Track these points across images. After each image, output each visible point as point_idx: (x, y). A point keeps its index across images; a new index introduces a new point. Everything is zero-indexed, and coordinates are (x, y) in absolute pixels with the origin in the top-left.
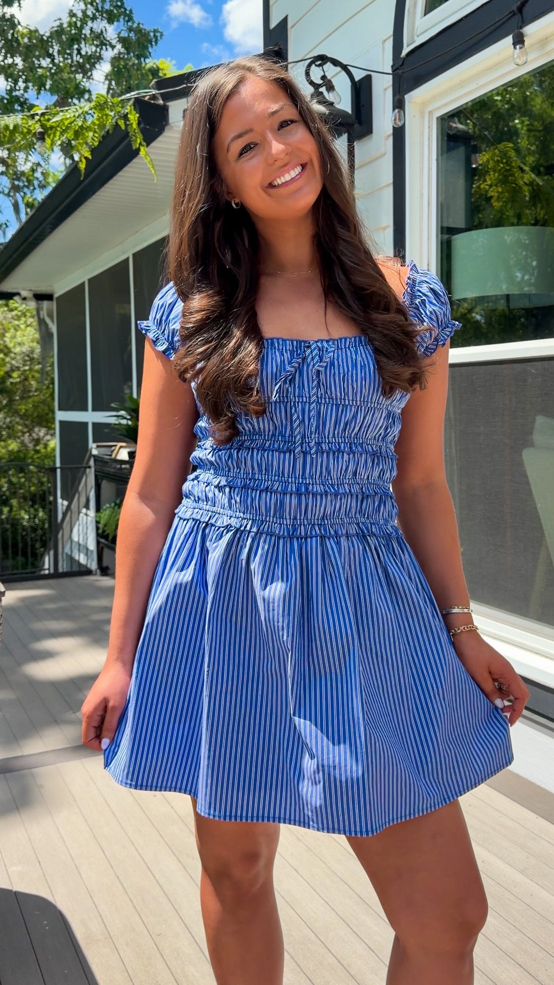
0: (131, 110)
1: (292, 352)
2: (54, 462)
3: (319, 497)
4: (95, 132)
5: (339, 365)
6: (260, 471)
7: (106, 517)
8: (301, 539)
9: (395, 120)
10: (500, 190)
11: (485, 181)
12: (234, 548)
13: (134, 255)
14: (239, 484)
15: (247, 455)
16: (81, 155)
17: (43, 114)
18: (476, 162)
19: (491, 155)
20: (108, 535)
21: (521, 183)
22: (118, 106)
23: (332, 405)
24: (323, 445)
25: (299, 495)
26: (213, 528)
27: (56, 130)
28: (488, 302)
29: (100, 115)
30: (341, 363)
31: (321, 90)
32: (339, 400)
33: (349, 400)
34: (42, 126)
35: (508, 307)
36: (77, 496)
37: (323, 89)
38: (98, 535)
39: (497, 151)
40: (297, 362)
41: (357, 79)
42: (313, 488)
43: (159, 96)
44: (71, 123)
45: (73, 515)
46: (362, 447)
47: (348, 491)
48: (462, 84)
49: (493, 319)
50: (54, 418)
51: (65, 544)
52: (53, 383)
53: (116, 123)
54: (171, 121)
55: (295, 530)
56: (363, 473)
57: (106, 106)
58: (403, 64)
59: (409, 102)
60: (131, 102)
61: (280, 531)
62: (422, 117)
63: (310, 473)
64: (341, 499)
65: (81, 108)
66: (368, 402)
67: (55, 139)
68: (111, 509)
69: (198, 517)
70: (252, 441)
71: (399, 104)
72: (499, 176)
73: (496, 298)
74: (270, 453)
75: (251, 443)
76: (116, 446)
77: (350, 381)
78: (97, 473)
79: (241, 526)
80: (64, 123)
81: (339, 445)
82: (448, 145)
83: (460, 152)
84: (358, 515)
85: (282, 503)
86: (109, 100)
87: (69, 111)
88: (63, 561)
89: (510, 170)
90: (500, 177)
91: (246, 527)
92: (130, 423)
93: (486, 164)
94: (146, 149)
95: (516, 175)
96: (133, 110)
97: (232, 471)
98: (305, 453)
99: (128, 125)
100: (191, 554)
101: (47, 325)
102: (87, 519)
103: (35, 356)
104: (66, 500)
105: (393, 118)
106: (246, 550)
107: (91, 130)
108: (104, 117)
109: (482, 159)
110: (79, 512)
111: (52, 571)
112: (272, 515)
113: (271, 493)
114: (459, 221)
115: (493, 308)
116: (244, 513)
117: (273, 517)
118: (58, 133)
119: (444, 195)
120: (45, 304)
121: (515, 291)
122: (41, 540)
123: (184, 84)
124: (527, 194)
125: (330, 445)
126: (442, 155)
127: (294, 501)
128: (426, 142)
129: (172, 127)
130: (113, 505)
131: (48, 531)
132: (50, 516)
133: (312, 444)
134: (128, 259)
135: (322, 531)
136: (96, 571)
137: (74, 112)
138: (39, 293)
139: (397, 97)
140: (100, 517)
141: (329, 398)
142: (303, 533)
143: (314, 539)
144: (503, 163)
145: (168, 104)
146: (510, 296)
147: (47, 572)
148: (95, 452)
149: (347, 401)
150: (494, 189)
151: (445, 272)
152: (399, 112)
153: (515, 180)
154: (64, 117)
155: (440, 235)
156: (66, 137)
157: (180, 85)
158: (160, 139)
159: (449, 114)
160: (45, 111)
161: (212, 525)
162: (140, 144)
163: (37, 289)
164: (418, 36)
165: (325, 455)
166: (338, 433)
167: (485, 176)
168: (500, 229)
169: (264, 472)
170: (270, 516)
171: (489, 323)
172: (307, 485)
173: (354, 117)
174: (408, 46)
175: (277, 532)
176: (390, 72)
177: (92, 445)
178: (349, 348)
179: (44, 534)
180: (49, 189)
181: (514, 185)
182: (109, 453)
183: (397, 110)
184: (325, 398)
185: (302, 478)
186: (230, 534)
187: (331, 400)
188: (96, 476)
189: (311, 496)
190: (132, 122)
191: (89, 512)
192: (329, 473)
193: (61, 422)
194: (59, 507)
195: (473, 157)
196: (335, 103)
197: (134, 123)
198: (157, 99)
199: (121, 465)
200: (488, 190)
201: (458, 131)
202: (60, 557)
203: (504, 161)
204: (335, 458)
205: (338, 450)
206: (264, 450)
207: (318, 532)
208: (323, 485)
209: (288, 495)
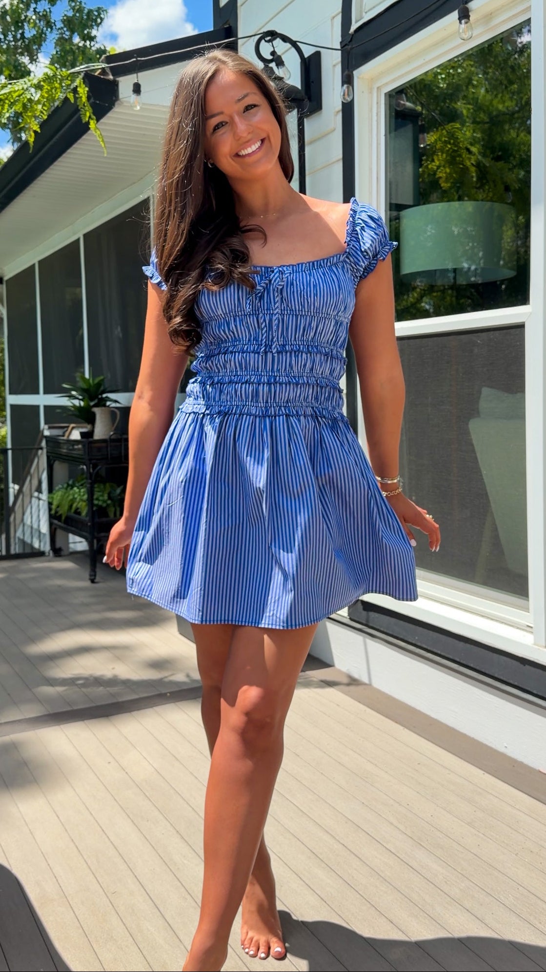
0: (80, 83)
1: (261, 276)
2: (6, 443)
3: (284, 385)
4: (44, 105)
5: (297, 285)
6: (241, 368)
7: (58, 498)
8: (272, 417)
9: (344, 95)
10: (448, 170)
11: (433, 161)
12: (223, 428)
13: (85, 235)
14: (227, 380)
16: (30, 128)
18: (424, 141)
19: (438, 135)
20: (61, 516)
21: (468, 164)
22: (67, 79)
23: (293, 315)
24: (287, 346)
25: (269, 384)
26: (209, 417)
27: (4, 103)
29: (49, 88)
30: (298, 283)
31: (271, 65)
32: (297, 312)
33: (305, 311)
35: (455, 280)
36: (29, 479)
37: (273, 65)
38: (51, 516)
39: (444, 131)
40: (265, 283)
41: (306, 55)
42: (280, 379)
43: (108, 71)
44: (19, 96)
45: (25, 497)
46: (317, 349)
48: (409, 60)
51: (17, 527)
53: (66, 96)
54: (121, 96)
55: (267, 411)
57: (55, 79)
58: (351, 41)
59: (358, 78)
60: (81, 76)
61: (256, 412)
62: (371, 92)
63: (277, 368)
65: (29, 81)
66: (319, 313)
67: (4, 111)
68: (64, 490)
69: (198, 411)
70: (235, 346)
71: (348, 80)
72: (446, 157)
75: (234, 348)
76: (68, 427)
77: (305, 297)
78: (49, 454)
79: (228, 411)
80: (12, 96)
81: (299, 346)
82: (396, 122)
83: (408, 131)
84: (313, 401)
85: (257, 391)
86: (58, 73)
87: (17, 83)
88: (15, 544)
89: (457, 151)
90: (448, 158)
92: (82, 403)
93: (434, 145)
94: (96, 124)
95: (464, 156)
96: (82, 83)
97: (221, 371)
99: (78, 98)
100: (193, 438)
102: (39, 503)
104: (17, 484)
105: (342, 94)
107: (40, 104)
108: (53, 91)
109: (430, 138)
110: (31, 497)
111: (4, 553)
112: (250, 400)
113: (249, 384)
114: (407, 197)
116: (230, 402)
117: (251, 402)
118: (6, 106)
119: (392, 172)
123: (133, 58)
124: (474, 174)
125: (292, 347)
126: (390, 133)
127: (266, 388)
128: (375, 118)
129: (122, 103)
130: (65, 485)
132: (2, 500)
134: (78, 240)
135: (287, 411)
136: (49, 553)
137: (23, 84)
139: (346, 72)
140: (52, 498)
141: (290, 310)
142: (273, 413)
143: (281, 417)
144: (450, 143)
145: (117, 79)
146: (457, 270)
148: (47, 433)
149: (304, 312)
150: (443, 170)
152: (348, 88)
153: (462, 161)
154: (12, 90)
155: (389, 212)
156: (15, 110)
157: (130, 59)
158: (110, 114)
159: (397, 90)
161: (208, 414)
162: (90, 117)
164: (366, 13)
165: (288, 354)
166: (298, 337)
167: (433, 157)
169: (244, 370)
170: (249, 402)
172: (275, 377)
173: (303, 93)
174: (356, 22)
175: (254, 412)
176: (339, 47)
177: (44, 427)
178: (304, 271)
181: (461, 166)
182: (62, 434)
183: (345, 86)
184: (287, 310)
185: (272, 372)
186: (221, 417)
187: (292, 312)
188: (48, 457)
189: (278, 385)
190: (81, 95)
191: (41, 496)
192: (292, 368)
193: (12, 406)
194: (11, 491)
195: (421, 136)
196: (285, 78)
197: (83, 96)
198: (107, 74)
199: (73, 445)
200: (437, 171)
201: (406, 108)
202: (12, 540)
203: (452, 141)
204: (296, 356)
205: (299, 350)
206: (243, 353)
207: (284, 412)
208: (288, 377)
209: (262, 385)
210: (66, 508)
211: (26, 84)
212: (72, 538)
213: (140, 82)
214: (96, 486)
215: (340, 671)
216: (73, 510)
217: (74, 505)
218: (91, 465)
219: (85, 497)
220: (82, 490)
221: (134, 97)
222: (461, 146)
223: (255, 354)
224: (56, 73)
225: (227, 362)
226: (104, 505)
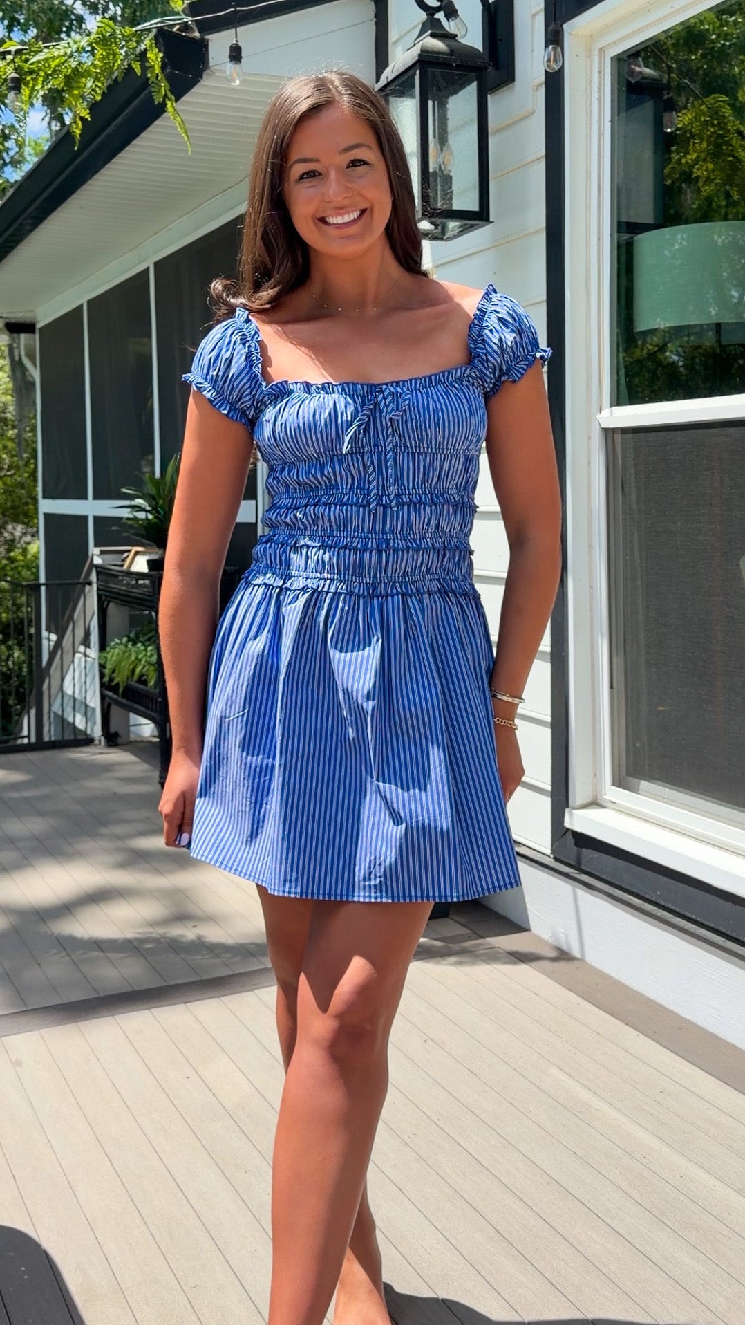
0: (151, 46)
1: (363, 397)
2: (37, 577)
3: (400, 553)
4: (97, 79)
5: (410, 411)
6: (339, 527)
7: (114, 658)
8: (382, 598)
9: (549, 61)
10: (710, 166)
11: (687, 152)
12: (310, 611)
13: (156, 264)
15: (325, 510)
16: (76, 113)
17: (18, 52)
18: (672, 124)
19: (694, 113)
20: (117, 684)
22: (132, 40)
23: (408, 453)
24: (404, 497)
25: (379, 551)
26: (288, 593)
27: (38, 75)
28: (688, 335)
29: (104, 54)
30: (412, 408)
31: (437, 16)
32: (414, 448)
33: (424, 448)
34: (16, 69)
35: (719, 341)
36: (71, 626)
37: (440, 15)
38: (102, 685)
39: (703, 107)
40: (369, 409)
42: (394, 543)
43: (193, 26)
44: (60, 65)
45: (64, 655)
46: (443, 498)
47: (430, 545)
48: (649, 6)
49: (697, 360)
50: (36, 509)
52: (35, 458)
53: (129, 65)
54: (211, 63)
55: (375, 589)
56: (446, 526)
57: (113, 40)
59: (570, 34)
60: (152, 35)
61: (359, 591)
62: (590, 56)
63: (391, 527)
64: (423, 554)
65: (75, 42)
66: (443, 449)
67: (36, 88)
68: (122, 647)
69: (272, 582)
70: (330, 496)
71: (554, 38)
72: (708, 146)
73: (700, 329)
74: (349, 507)
75: (329, 499)
76: (130, 551)
77: (423, 427)
78: (102, 592)
79: (318, 587)
80: (49, 65)
81: (419, 496)
82: (628, 99)
83: (647, 109)
85: (361, 560)
86: (117, 31)
87: (58, 47)
88: (50, 724)
89: (722, 136)
90: (710, 147)
91: (323, 587)
92: (150, 517)
93: (689, 127)
94: (174, 104)
96: (154, 46)
98: (385, 507)
99: (147, 68)
100: (265, 621)
101: (24, 369)
102: (86, 661)
103: (9, 416)
104: (56, 633)
105: (546, 59)
106: (324, 613)
107: (90, 76)
108: (111, 57)
109: (682, 120)
110: (75, 651)
111: (33, 740)
112: (350, 573)
113: (350, 550)
114: (644, 211)
115: (697, 344)
116: (321, 573)
117: (352, 576)
118: (40, 80)
119: (622, 173)
120: (23, 338)
121: (728, 318)
122: (17, 693)
123: (231, 6)
125: (411, 497)
127: (374, 556)
128: (595, 95)
129: (214, 72)
130: (125, 640)
131: (27, 679)
132: (31, 657)
133: (392, 497)
134: (147, 270)
135: (404, 589)
136: (100, 741)
137: (65, 47)
138: (13, 321)
139: (552, 27)
140: (105, 658)
141: (404, 447)
142: (383, 592)
143: (395, 597)
144: (713, 126)
145: (206, 37)
146: (722, 326)
147: (26, 741)
148: (98, 560)
149: (422, 449)
150: (702, 166)
151: (623, 292)
152: (555, 49)
153: (732, 151)
154: (50, 56)
155: (616, 234)
156: (53, 85)
157: (225, 9)
158: (195, 90)
159: (630, 53)
160: (20, 47)
161: (287, 589)
162: (166, 96)
163: (11, 315)
165: (406, 507)
166: (418, 483)
167: (687, 146)
168: (706, 224)
169: (342, 528)
170: (348, 575)
171: (690, 367)
172: (388, 541)
173: (486, 58)
175: (357, 591)
177: (94, 551)
178: (419, 389)
179: (21, 684)
180: (27, 167)
181: (731, 159)
182: (119, 563)
183: (551, 47)
185: (383, 534)
186: (307, 595)
187: (406, 448)
188: (99, 597)
189: (392, 552)
190: (153, 63)
191: (88, 651)
192: (411, 527)
193: (47, 516)
194: (45, 643)
195: (666, 116)
196: (459, 35)
197: (156, 66)
198: (191, 30)
199: (136, 580)
200: (693, 167)
201: (643, 78)
202: (45, 718)
203: (716, 122)
204: (417, 511)
205: (420, 502)
206: (342, 505)
207: (399, 590)
208: (405, 540)
209: (368, 552)
210: (126, 673)
211: (70, 47)
212: (135, 718)
213: (240, 43)
215: (540, 940)
216: (136, 677)
217: (138, 670)
219: (154, 658)
220: (150, 648)
221: (230, 67)
222: (730, 128)
223: (359, 507)
224: (114, 31)
225: (318, 517)
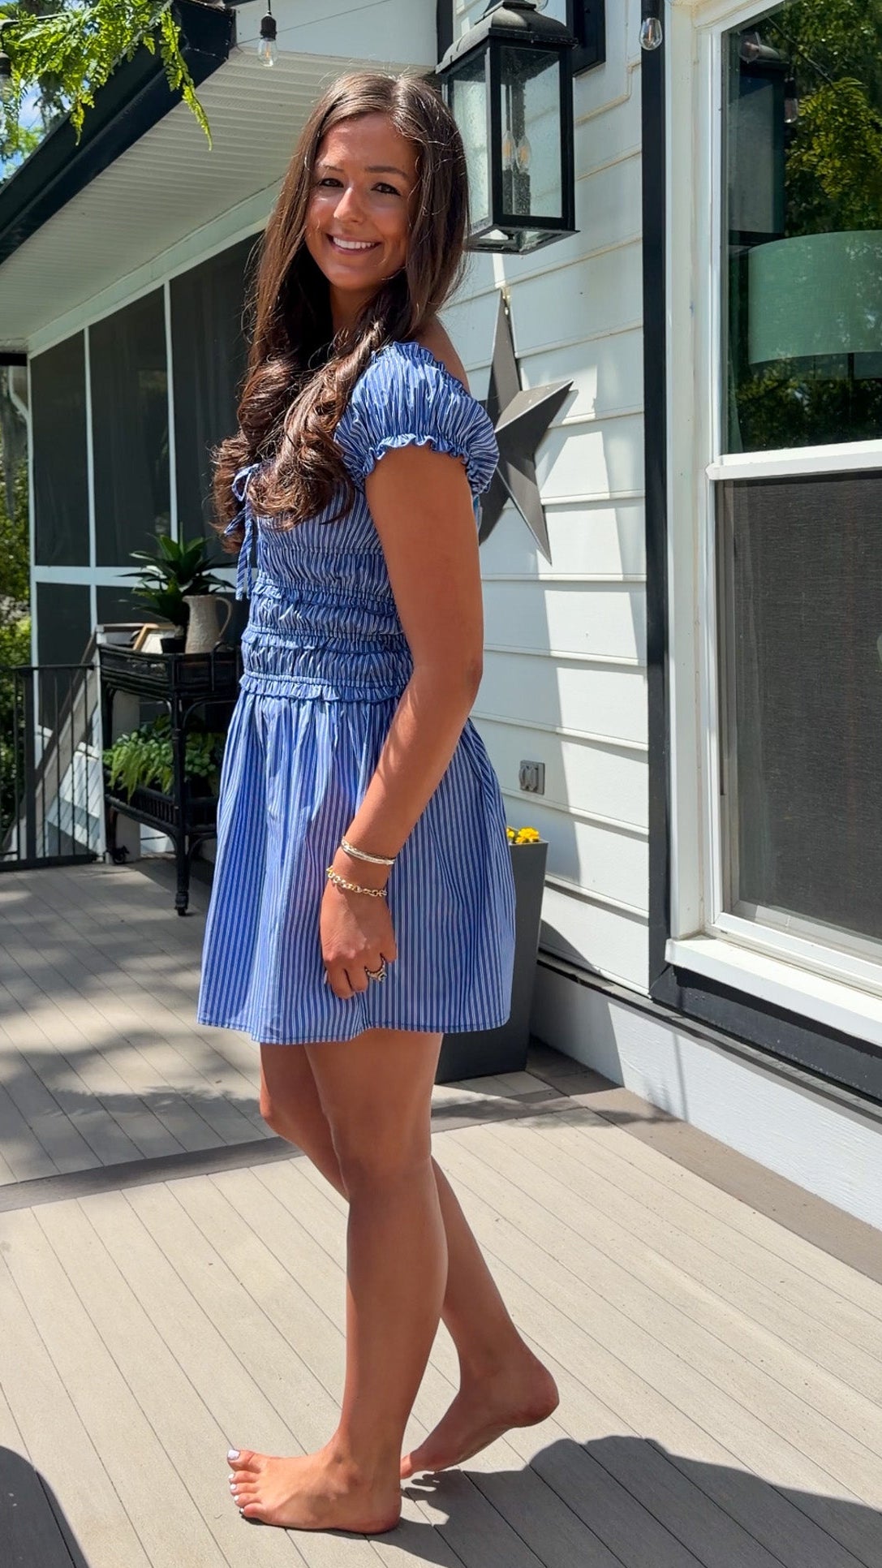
0: (167, 19)
2: (28, 660)
4: (102, 59)
7: (121, 758)
9: (646, 36)
10: (838, 164)
11: (810, 148)
13: (172, 282)
16: (77, 101)
17: (7, 27)
18: (794, 113)
19: (820, 100)
20: (126, 789)
22: (143, 12)
27: (31, 55)
28: (815, 368)
29: (110, 29)
34: (6, 48)
35: (852, 376)
36: (69, 719)
38: (107, 790)
39: (831, 93)
44: (58, 43)
45: (61, 754)
49: (825, 398)
50: (28, 577)
51: (47, 806)
52: (26, 516)
53: (140, 42)
54: (239, 39)
57: (121, 12)
60: (167, 5)
65: (75, 15)
67: (30, 71)
68: (131, 745)
71: (653, 9)
72: (835, 139)
73: (831, 361)
76: (140, 628)
78: (106, 678)
80: (45, 43)
83: (765, 95)
87: (54, 21)
88: (44, 837)
89: (855, 128)
90: (838, 141)
92: (165, 587)
93: (813, 117)
94: (193, 91)
96: (170, 18)
99: (162, 46)
101: (13, 407)
102: (87, 761)
104: (51, 728)
105: (642, 34)
107: (93, 56)
108: (119, 33)
109: (804, 107)
110: (74, 750)
111: (24, 856)
114: (762, 220)
115: (824, 379)
118: (34, 61)
119: (734, 175)
120: (12, 371)
121: (863, 348)
126: (731, 102)
129: (242, 52)
130: (134, 735)
131: (16, 783)
132: (21, 756)
134: (161, 289)
136: (104, 858)
137: (63, 22)
140: (111, 758)
144: (842, 115)
145: (233, 8)
146: (855, 357)
147: (15, 857)
148: (101, 639)
150: (827, 163)
152: (653, 23)
153: (865, 146)
154: (44, 32)
155: (727, 246)
156: (50, 68)
158: (219, 71)
159: (744, 27)
160: (10, 21)
162: (183, 81)
167: (810, 140)
168: (837, 234)
171: (817, 404)
173: (571, 31)
177: (97, 628)
179: (10, 789)
181: (862, 156)
182: (128, 642)
183: (648, 20)
188: (104, 683)
190: (168, 40)
191: (90, 749)
193: (39, 584)
194: (38, 739)
195: (787, 103)
197: (172, 42)
199: (149, 663)
200: (817, 165)
201: (760, 57)
202: (39, 829)
203: (845, 111)
210: (135, 776)
211: (69, 21)
212: (146, 830)
213: (274, 16)
214: (189, 737)
215: (634, 1096)
216: (147, 781)
217: (150, 773)
218: (180, 701)
219: (170, 758)
220: (164, 745)
221: (262, 44)
222: (862, 118)
226: (204, 773)
